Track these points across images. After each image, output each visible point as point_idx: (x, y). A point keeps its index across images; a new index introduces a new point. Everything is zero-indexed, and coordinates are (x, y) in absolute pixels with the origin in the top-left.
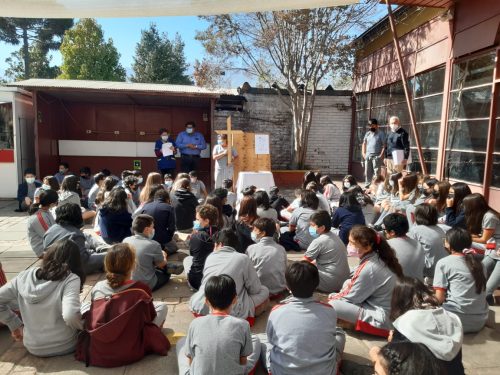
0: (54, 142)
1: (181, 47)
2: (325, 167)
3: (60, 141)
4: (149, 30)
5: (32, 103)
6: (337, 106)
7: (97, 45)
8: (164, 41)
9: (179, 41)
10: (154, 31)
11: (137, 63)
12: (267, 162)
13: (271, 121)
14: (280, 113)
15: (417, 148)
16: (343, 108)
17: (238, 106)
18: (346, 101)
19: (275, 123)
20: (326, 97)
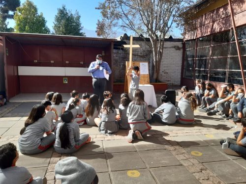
0: (15, 67)
1: (79, 17)
2: (168, 81)
3: (19, 67)
4: (62, 8)
5: (2, 45)
6: (175, 47)
7: (34, 15)
8: (69, 15)
9: (78, 14)
10: (64, 9)
11: (55, 26)
12: (148, 79)
13: (139, 56)
14: (144, 51)
15: (241, 71)
16: (178, 48)
17: (121, 47)
18: (180, 44)
19: (141, 57)
20: (169, 42)
